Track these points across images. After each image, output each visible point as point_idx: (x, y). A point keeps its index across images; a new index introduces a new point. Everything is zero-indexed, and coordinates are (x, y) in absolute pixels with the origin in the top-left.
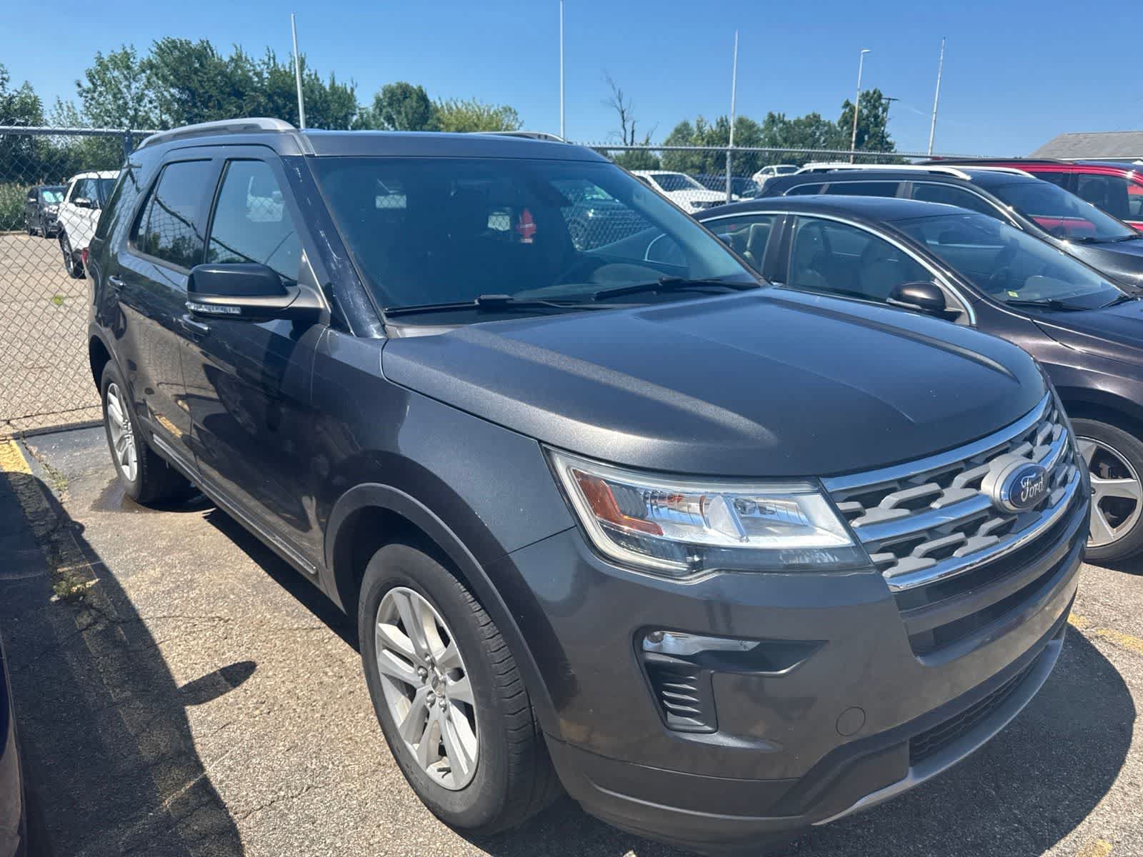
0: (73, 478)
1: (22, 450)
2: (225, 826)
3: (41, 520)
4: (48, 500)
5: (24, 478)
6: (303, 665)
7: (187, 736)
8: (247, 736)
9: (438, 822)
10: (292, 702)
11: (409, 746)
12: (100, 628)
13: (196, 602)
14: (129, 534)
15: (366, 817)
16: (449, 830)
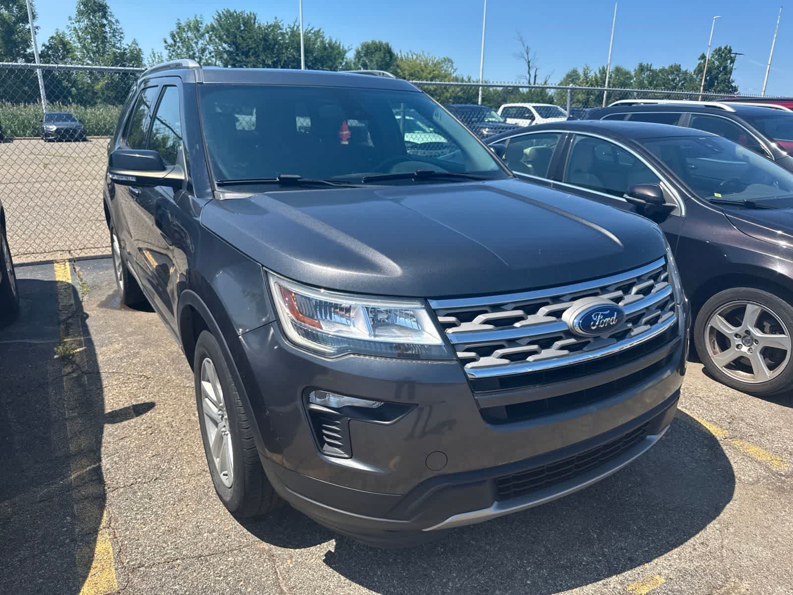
0: (94, 287)
1: (71, 269)
2: (100, 494)
3: (66, 310)
4: (74, 299)
5: (66, 285)
6: (183, 409)
7: (99, 443)
8: (132, 446)
9: (224, 508)
10: (167, 429)
11: (215, 458)
12: (75, 375)
13: (135, 366)
14: (113, 323)
15: (182, 499)
16: (229, 513)
